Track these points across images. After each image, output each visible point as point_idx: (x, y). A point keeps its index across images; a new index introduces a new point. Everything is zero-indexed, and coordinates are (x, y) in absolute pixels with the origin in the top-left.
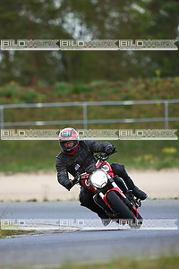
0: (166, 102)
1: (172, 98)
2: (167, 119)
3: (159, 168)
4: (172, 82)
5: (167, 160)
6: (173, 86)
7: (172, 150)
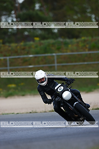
0: (8, 58)
1: (10, 56)
2: (8, 68)
3: (6, 97)
4: (9, 46)
5: (11, 91)
6: (10, 48)
7: (13, 86)
